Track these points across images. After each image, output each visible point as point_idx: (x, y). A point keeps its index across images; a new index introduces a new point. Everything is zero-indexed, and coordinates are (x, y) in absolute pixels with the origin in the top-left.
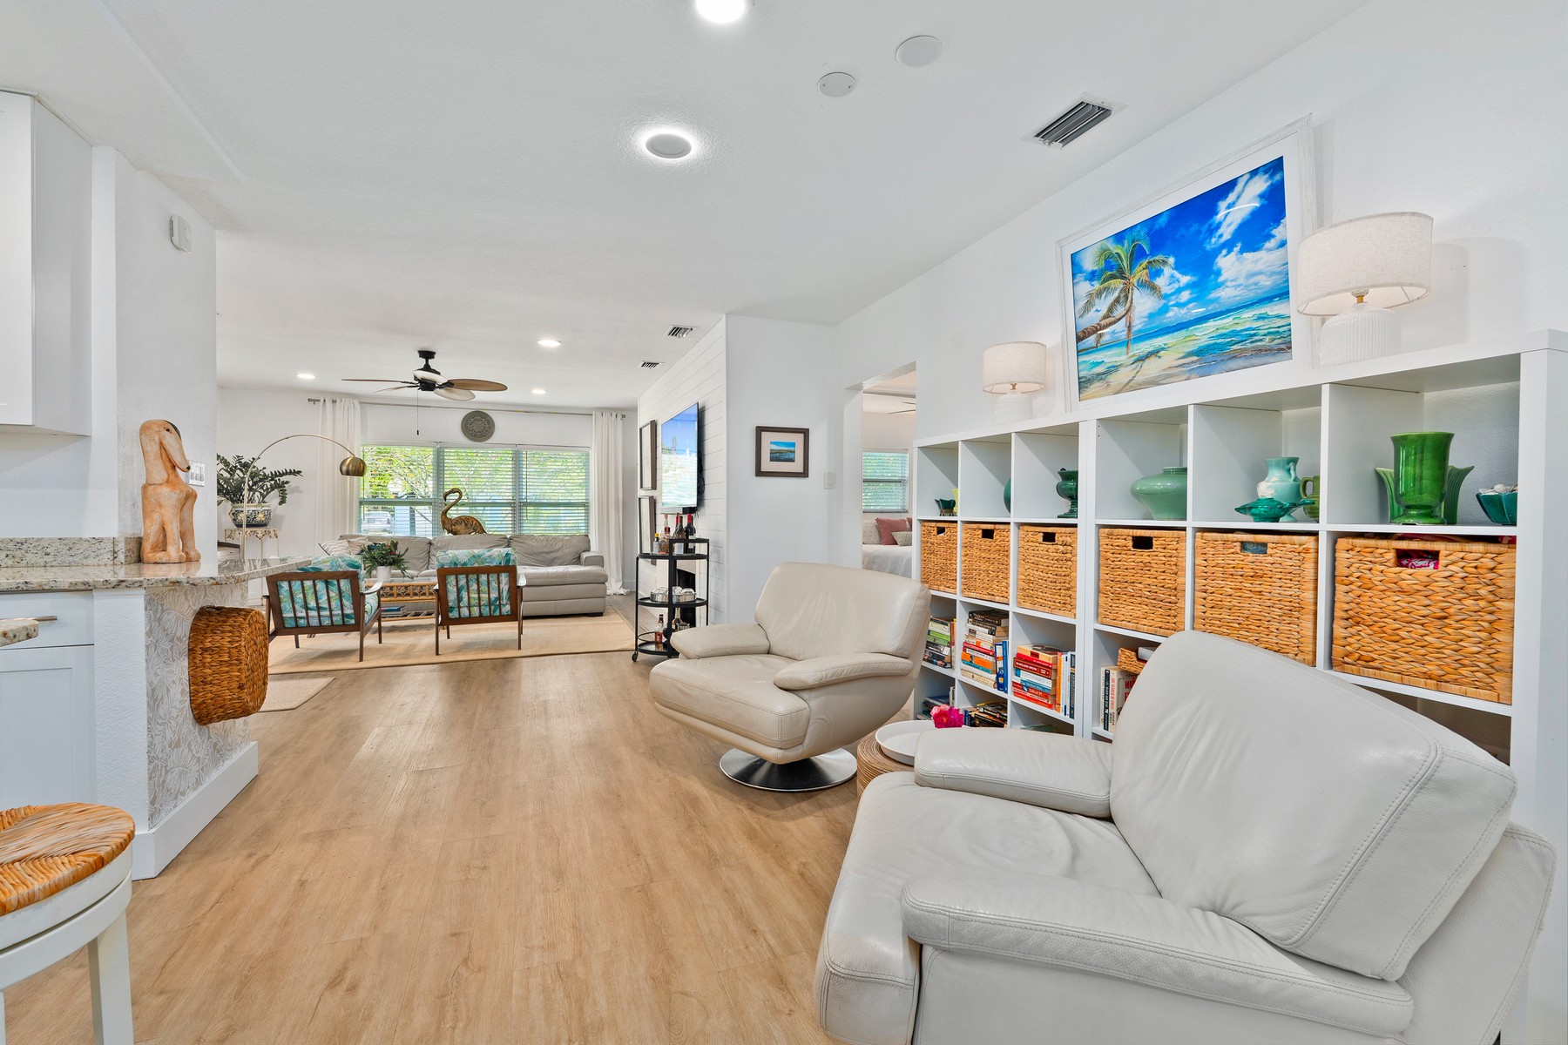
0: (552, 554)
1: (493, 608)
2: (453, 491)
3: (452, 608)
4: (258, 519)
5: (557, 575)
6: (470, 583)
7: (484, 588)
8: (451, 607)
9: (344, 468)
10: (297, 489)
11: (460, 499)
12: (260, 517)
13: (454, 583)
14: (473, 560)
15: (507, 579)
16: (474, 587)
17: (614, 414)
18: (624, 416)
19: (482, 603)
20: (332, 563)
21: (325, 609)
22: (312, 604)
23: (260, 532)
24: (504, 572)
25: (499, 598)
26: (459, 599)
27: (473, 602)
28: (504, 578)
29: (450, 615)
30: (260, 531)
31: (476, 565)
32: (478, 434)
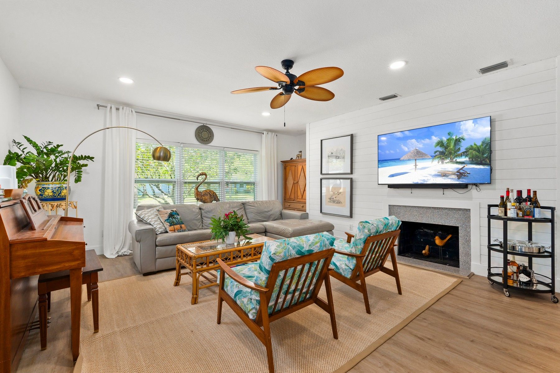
2: (202, 174)
4: (63, 194)
17: (273, 134)
18: (277, 135)
21: (299, 290)
32: (205, 139)
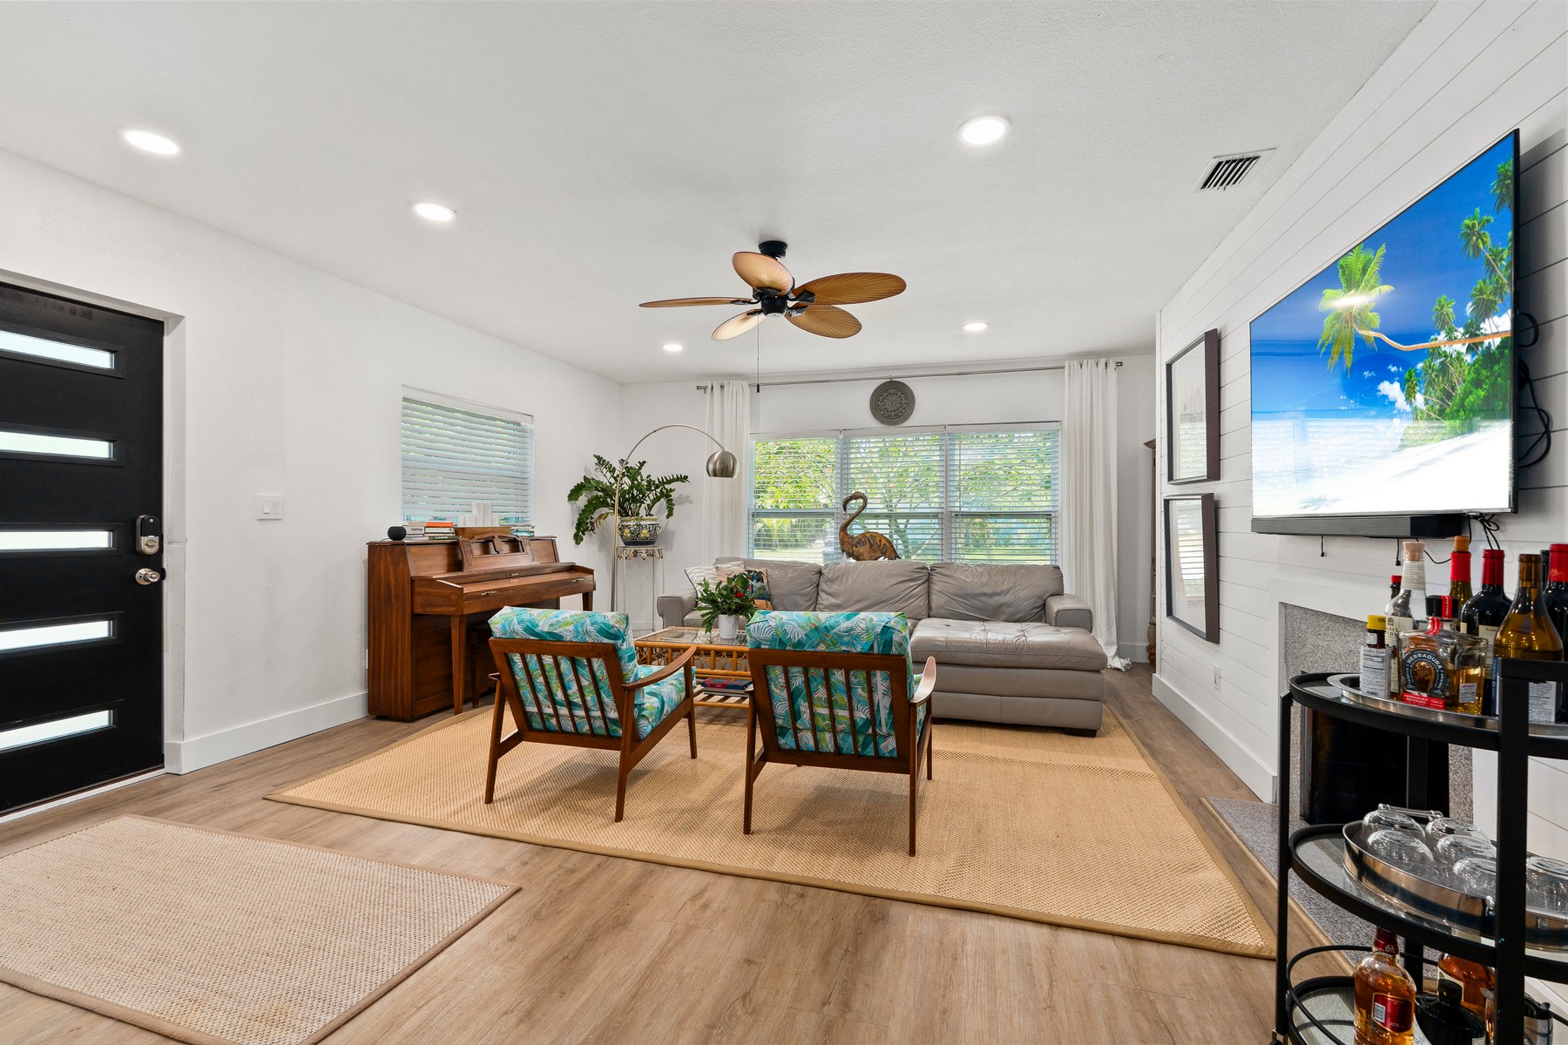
0: (997, 598)
1: (861, 739)
2: (855, 497)
3: (783, 732)
4: (642, 535)
5: (1004, 648)
6: (813, 685)
7: (840, 697)
8: (782, 728)
9: (711, 467)
10: (686, 500)
11: (864, 507)
12: (645, 533)
13: (782, 680)
14: (815, 638)
15: (887, 684)
16: (821, 693)
17: (1103, 361)
18: (1120, 364)
19: (839, 727)
20: (576, 627)
21: (578, 705)
22: (559, 695)
23: (644, 552)
24: (882, 668)
25: (873, 721)
26: (795, 715)
27: (823, 723)
28: (881, 681)
29: (782, 741)
30: (643, 550)
31: (822, 648)
32: (893, 414)
